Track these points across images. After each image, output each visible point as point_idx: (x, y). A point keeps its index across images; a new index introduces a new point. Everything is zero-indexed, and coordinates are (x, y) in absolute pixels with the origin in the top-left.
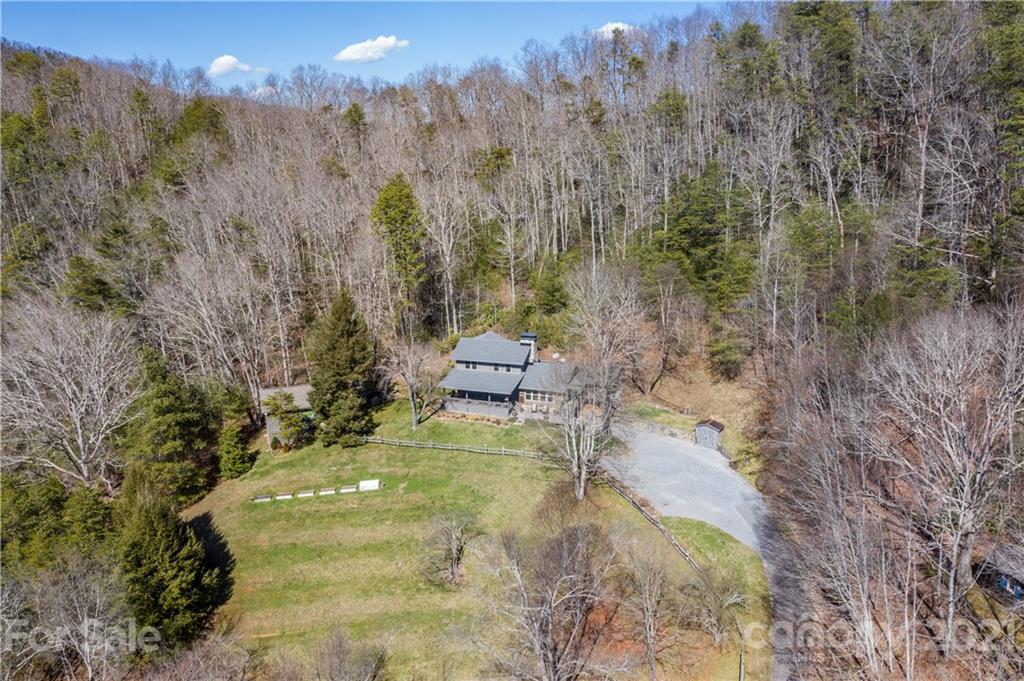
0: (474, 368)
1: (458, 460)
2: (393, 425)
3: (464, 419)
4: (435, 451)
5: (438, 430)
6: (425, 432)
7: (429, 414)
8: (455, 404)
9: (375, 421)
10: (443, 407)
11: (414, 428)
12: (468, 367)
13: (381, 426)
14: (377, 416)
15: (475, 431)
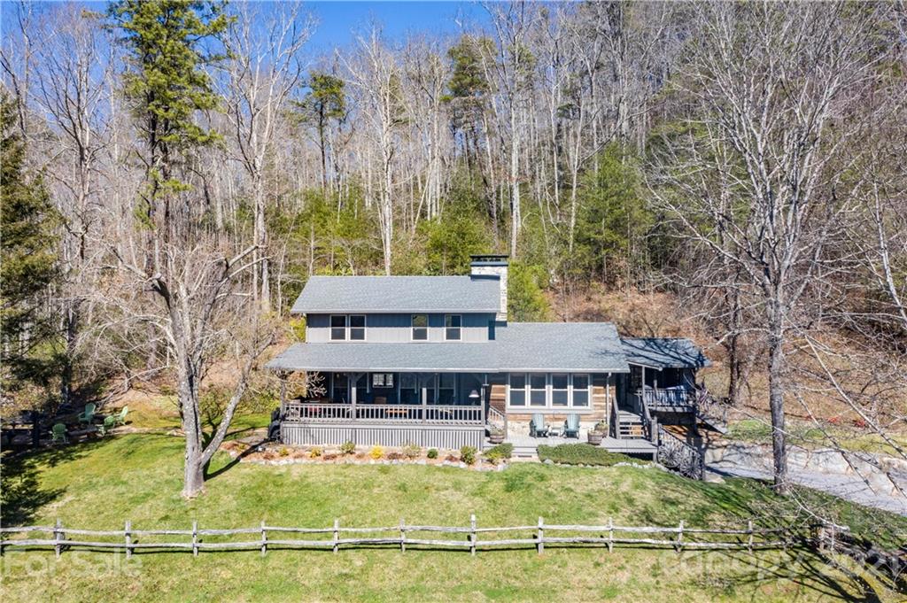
0: (357, 335)
1: (374, 583)
2: (110, 493)
3: (350, 459)
4: (276, 559)
5: (274, 495)
6: (229, 501)
7: (234, 454)
8: (315, 423)
9: (43, 486)
10: (274, 435)
11: (188, 493)
12: (338, 335)
13: (68, 498)
14: (47, 475)
15: (403, 488)
